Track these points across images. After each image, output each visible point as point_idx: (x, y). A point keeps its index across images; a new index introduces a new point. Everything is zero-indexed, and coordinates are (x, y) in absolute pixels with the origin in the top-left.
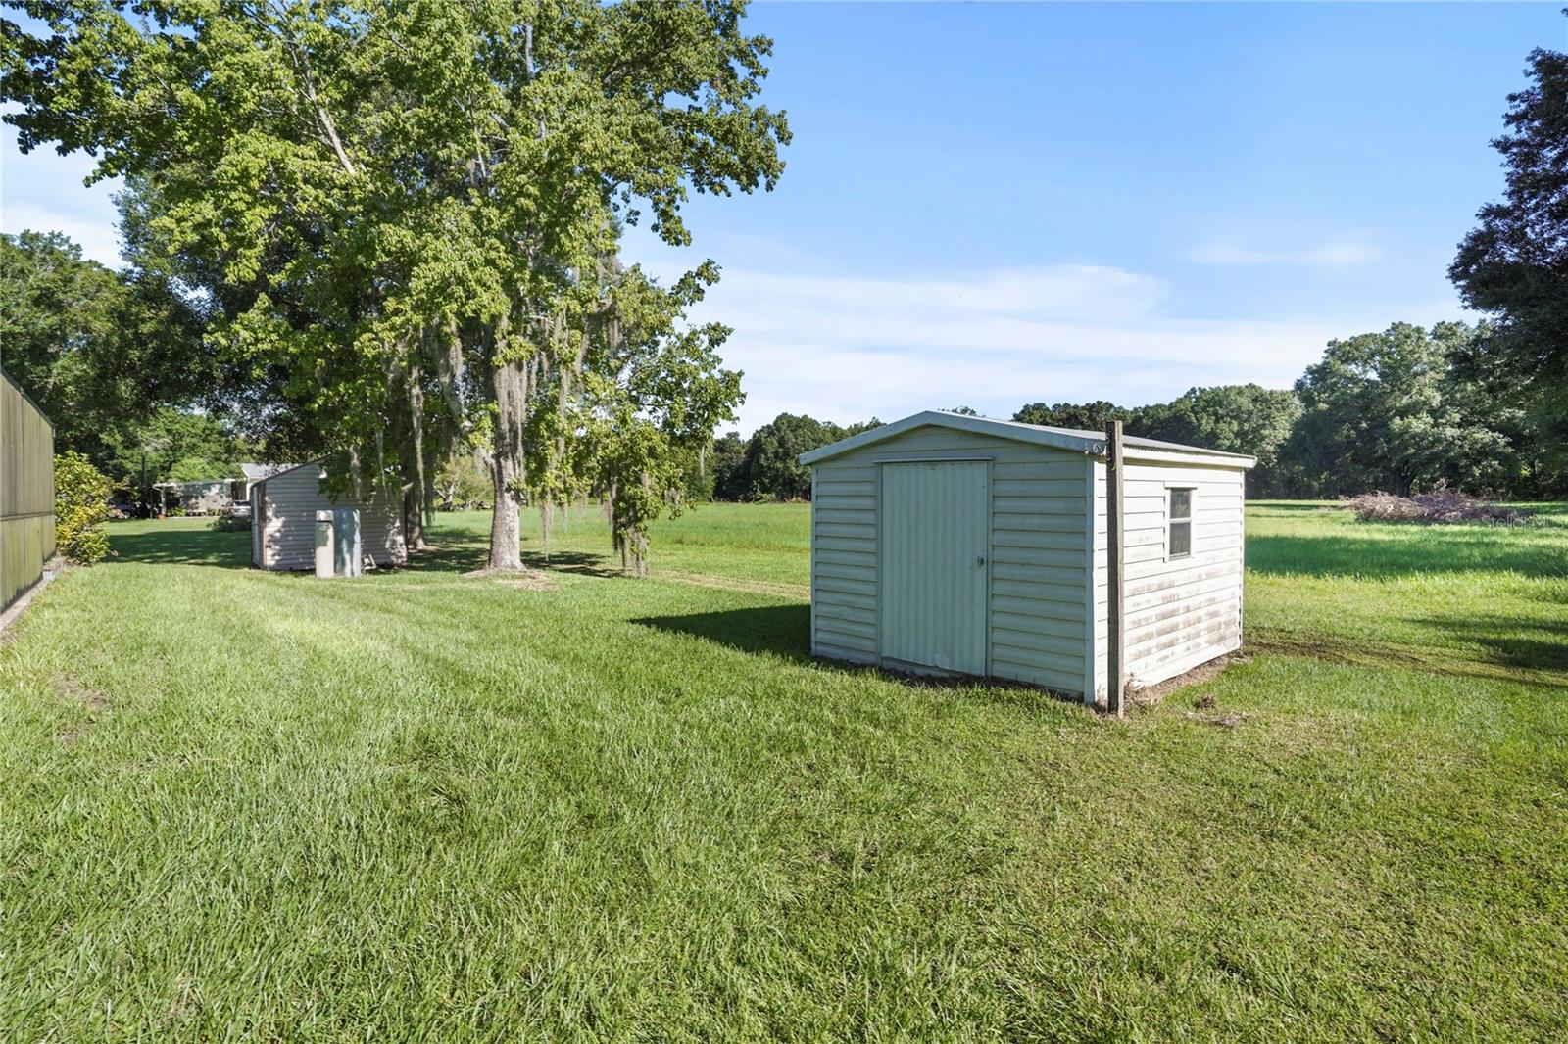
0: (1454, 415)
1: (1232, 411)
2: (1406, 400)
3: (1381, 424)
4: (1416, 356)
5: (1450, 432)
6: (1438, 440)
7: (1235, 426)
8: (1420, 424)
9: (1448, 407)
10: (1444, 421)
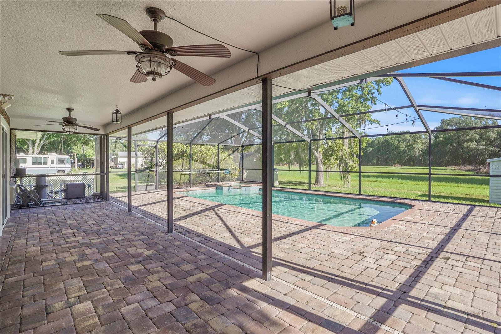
0: (483, 142)
1: (404, 139)
2: (468, 137)
3: (460, 144)
4: (471, 124)
5: (481, 147)
6: (478, 150)
7: (405, 144)
8: (473, 145)
9: (481, 140)
10: (480, 144)
